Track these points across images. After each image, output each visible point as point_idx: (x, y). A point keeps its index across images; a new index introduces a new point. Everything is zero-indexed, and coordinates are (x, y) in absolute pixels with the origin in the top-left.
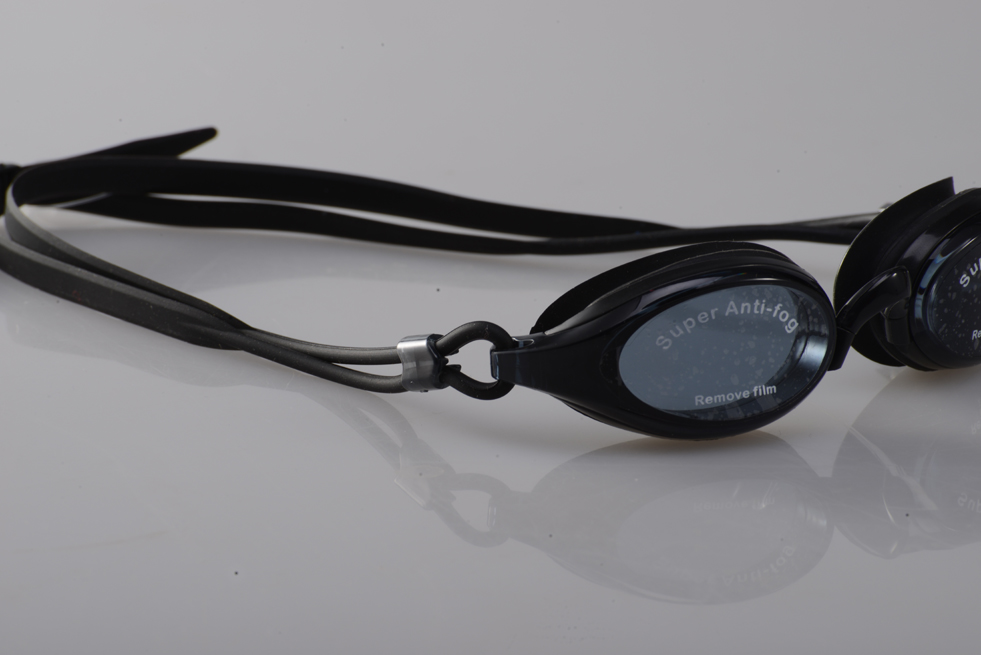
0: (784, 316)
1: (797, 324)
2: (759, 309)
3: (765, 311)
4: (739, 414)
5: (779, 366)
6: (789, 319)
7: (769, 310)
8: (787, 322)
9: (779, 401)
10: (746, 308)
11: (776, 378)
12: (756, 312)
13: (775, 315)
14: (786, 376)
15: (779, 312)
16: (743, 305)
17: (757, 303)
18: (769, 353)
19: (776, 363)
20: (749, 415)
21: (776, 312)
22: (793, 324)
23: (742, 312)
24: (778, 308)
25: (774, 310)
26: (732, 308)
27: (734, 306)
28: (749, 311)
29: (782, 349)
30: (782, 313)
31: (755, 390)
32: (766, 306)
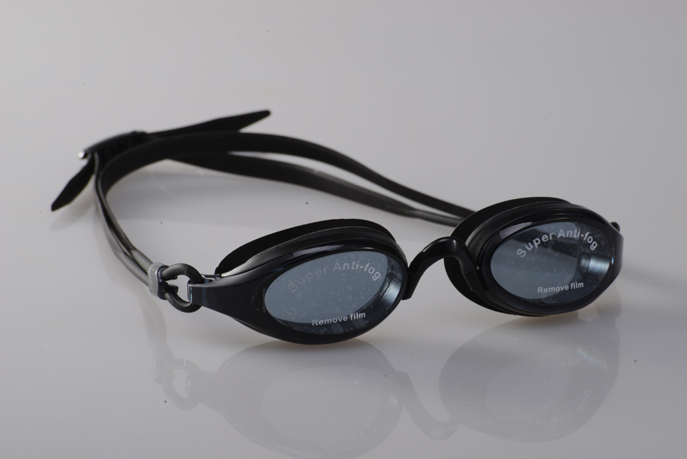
0: (371, 270)
1: (380, 275)
2: (355, 267)
3: (359, 268)
4: (340, 330)
5: (368, 301)
6: (375, 272)
7: (362, 267)
8: (373, 274)
9: (367, 322)
10: (346, 266)
11: (365, 307)
12: (353, 268)
13: (365, 270)
14: (372, 306)
15: (368, 268)
16: (345, 265)
17: (354, 263)
18: (361, 293)
19: (366, 298)
20: (347, 331)
21: (366, 268)
22: (377, 275)
23: (344, 269)
24: (367, 266)
25: (365, 267)
26: (337, 266)
27: (339, 265)
28: (348, 268)
29: (370, 290)
30: (370, 269)
31: (351, 316)
32: (360, 265)
